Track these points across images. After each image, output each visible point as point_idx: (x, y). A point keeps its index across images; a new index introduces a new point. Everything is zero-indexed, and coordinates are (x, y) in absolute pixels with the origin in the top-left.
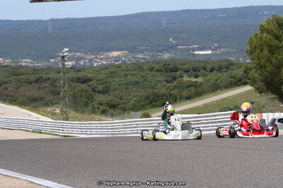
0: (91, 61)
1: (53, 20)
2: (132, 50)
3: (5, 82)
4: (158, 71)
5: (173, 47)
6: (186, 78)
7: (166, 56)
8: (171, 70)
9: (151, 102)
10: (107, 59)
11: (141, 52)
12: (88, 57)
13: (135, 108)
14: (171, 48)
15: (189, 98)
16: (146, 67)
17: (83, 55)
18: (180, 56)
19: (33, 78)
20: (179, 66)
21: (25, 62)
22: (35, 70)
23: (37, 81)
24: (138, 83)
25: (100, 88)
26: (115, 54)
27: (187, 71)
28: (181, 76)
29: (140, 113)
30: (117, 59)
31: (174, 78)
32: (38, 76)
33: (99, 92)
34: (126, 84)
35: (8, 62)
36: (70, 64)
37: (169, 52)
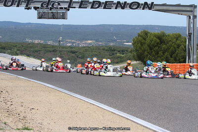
0: (78, 44)
2: (97, 41)
3: (40, 51)
4: (106, 50)
5: (115, 41)
6: (118, 54)
7: (112, 44)
8: (112, 50)
10: (85, 44)
11: (101, 42)
12: (78, 42)
15: (117, 63)
16: (102, 48)
17: (75, 41)
18: (118, 45)
19: (52, 49)
20: (116, 49)
21: (50, 43)
22: (53, 46)
23: (53, 51)
24: (97, 55)
25: (80, 56)
26: (89, 42)
27: (119, 51)
28: (116, 53)
30: (90, 44)
31: (113, 54)
32: (54, 49)
33: (80, 58)
35: (42, 42)
36: (69, 45)
37: (113, 42)
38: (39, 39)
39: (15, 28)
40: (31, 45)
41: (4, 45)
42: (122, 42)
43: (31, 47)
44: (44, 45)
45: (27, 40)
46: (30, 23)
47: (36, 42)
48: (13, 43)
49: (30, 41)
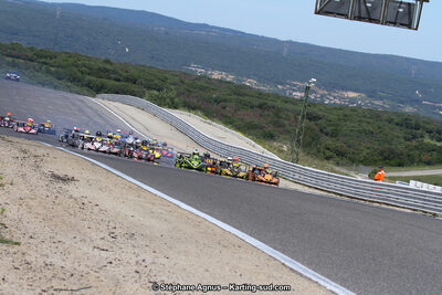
0: (322, 96)
1: (290, 42)
2: (372, 95)
3: (225, 100)
4: (397, 124)
5: (418, 101)
6: (427, 140)
7: (408, 109)
8: (411, 126)
9: (385, 159)
10: (340, 99)
11: (381, 98)
12: (321, 92)
13: (366, 162)
14: (415, 102)
15: (429, 164)
16: (385, 117)
18: (422, 113)
19: (256, 102)
20: (422, 124)
21: (250, 82)
22: (260, 94)
23: (260, 106)
24: (372, 133)
25: (329, 129)
26: (352, 95)
27: (431, 132)
28: (422, 137)
29: (370, 169)
30: (353, 100)
31: (414, 137)
32: (261, 101)
33: (327, 134)
34: (359, 131)
35: (230, 78)
36: (298, 95)
37: (412, 105)
38: (222, 69)
39: (167, 33)
40: (202, 83)
41: (134, 72)
42: (435, 108)
43: (203, 89)
44: (237, 87)
45: (193, 67)
46: (205, 26)
47: (216, 75)
48: (159, 71)
49: (200, 71)
